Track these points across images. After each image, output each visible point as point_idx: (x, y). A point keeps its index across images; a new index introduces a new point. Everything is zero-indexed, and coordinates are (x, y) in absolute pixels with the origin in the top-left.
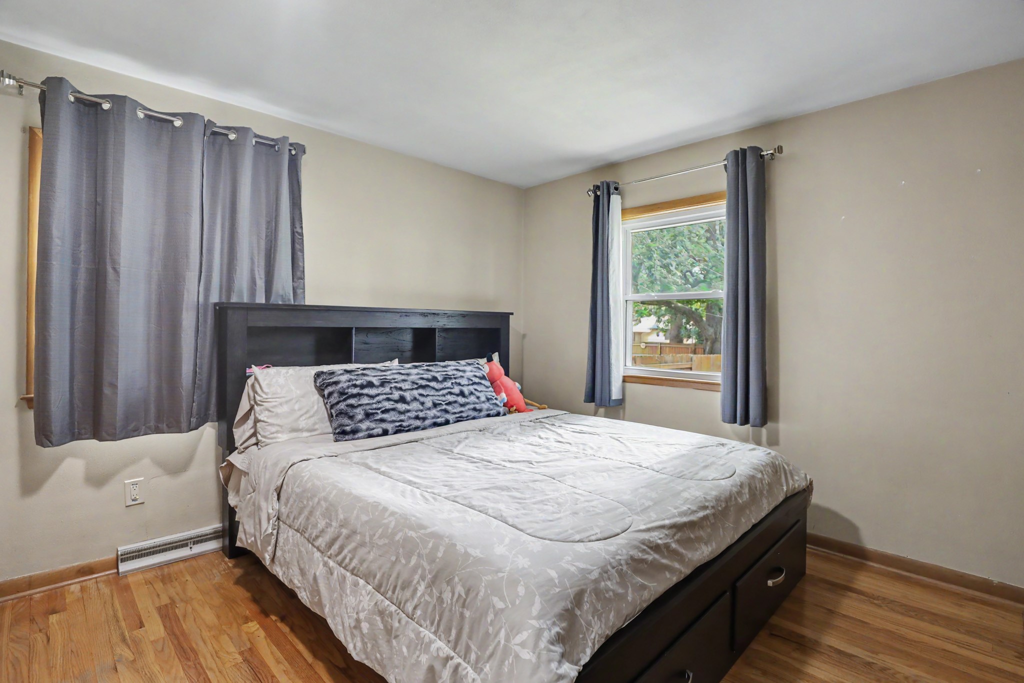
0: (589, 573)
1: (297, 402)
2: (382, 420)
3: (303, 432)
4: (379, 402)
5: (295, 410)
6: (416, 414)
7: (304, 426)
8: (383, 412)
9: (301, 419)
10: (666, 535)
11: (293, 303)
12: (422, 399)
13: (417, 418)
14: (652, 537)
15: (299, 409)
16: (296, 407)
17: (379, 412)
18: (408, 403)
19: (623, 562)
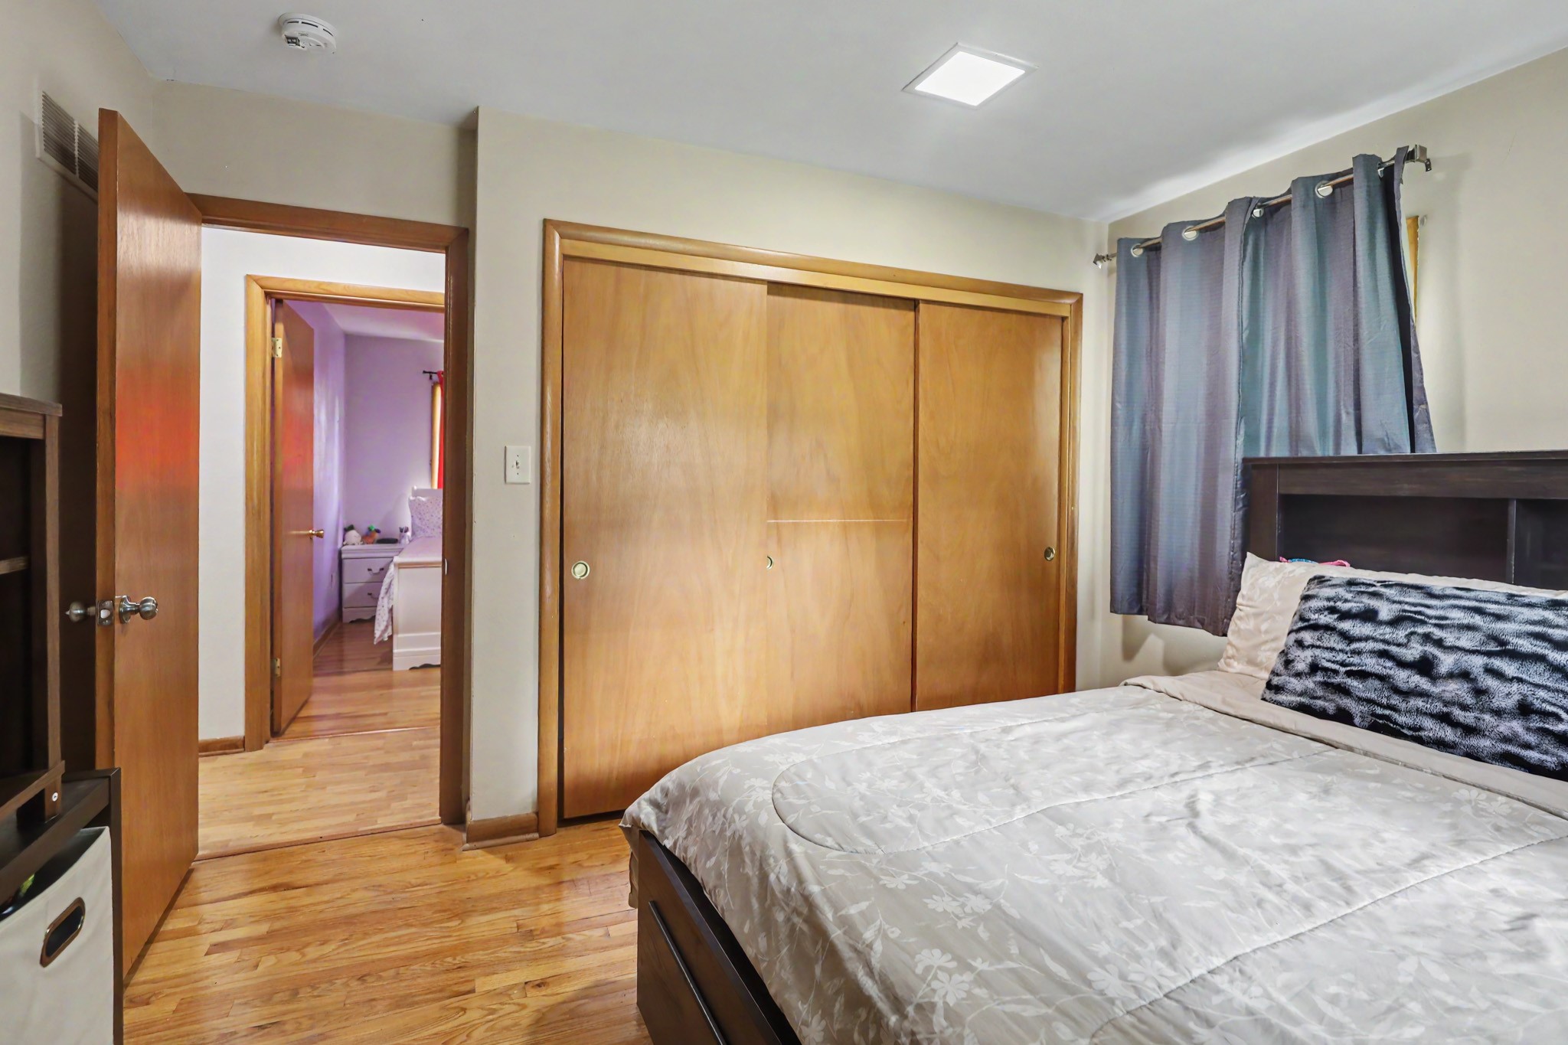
0: (714, 790)
1: (1269, 618)
2: (1344, 691)
3: (1261, 669)
4: (1358, 653)
5: (1260, 631)
6: (1445, 710)
7: (1264, 660)
8: (1349, 674)
9: (1263, 648)
10: (789, 890)
11: (1407, 451)
12: (1490, 682)
13: (1445, 718)
14: (776, 861)
15: (1266, 632)
16: (1264, 627)
17: (1343, 670)
18: (1434, 678)
19: (733, 826)
